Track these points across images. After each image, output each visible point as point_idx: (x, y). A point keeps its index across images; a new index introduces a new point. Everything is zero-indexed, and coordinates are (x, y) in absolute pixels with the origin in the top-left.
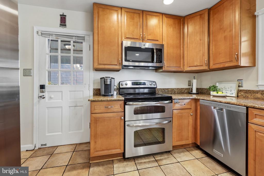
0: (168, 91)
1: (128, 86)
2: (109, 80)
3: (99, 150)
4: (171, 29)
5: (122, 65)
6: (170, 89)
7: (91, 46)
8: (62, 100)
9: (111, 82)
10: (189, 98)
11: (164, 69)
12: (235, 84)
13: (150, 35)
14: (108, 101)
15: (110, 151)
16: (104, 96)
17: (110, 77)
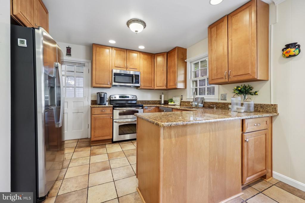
0: (145, 103)
1: (116, 99)
2: (103, 94)
3: (97, 136)
4: (146, 62)
5: (112, 85)
6: (147, 101)
7: (89, 70)
8: (68, 108)
9: (104, 95)
10: (153, 106)
11: (140, 88)
12: (180, 98)
13: (132, 65)
14: (102, 107)
15: (103, 137)
16: (100, 104)
17: (104, 93)
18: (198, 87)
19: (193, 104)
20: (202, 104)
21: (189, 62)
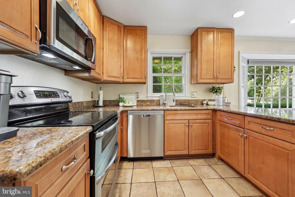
0: (79, 107)
11: (93, 73)
12: (135, 96)
18: (163, 84)
19: (166, 102)
20: (174, 102)
21: (150, 53)
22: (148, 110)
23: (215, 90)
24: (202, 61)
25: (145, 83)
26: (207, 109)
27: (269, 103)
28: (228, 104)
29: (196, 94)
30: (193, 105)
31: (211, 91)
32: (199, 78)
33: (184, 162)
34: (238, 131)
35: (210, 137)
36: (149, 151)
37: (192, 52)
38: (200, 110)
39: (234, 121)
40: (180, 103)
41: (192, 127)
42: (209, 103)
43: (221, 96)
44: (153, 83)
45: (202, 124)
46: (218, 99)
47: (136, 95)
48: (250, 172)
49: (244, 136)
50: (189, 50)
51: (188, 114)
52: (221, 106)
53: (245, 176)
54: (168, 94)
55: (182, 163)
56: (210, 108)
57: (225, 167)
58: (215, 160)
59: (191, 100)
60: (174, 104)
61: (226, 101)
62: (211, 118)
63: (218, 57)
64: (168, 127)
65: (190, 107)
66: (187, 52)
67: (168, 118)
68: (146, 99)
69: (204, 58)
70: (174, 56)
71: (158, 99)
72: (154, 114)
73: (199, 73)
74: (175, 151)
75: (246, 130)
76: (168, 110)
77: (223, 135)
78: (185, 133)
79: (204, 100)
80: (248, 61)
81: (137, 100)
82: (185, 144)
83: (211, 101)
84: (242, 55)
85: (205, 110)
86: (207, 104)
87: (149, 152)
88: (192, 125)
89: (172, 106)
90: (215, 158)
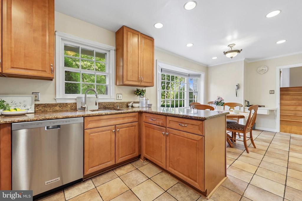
12: (30, 98)
18: (81, 82)
19: (86, 106)
20: (96, 105)
21: (61, 38)
22: (57, 119)
23: (139, 93)
24: (128, 62)
25: (51, 79)
26: (134, 112)
27: (169, 104)
28: (150, 106)
29: (121, 96)
30: (118, 108)
31: (136, 93)
32: (125, 80)
33: (111, 174)
34: (161, 130)
35: (137, 140)
36: (59, 178)
37: (117, 50)
38: (127, 113)
39: (158, 122)
40: (103, 106)
41: (119, 133)
42: (135, 105)
43: (145, 98)
44: (66, 80)
45: (129, 128)
46: (142, 101)
47: (34, 96)
48: (171, 165)
49: (166, 134)
50: (114, 48)
51: (114, 119)
52: (144, 107)
53: (167, 169)
54: (88, 96)
55: (107, 177)
56: (136, 111)
57: (150, 165)
58: (141, 161)
59: (117, 103)
60: (97, 107)
61: (148, 103)
62: (137, 120)
63: (142, 60)
64: (90, 137)
65: (115, 110)
66: (112, 50)
67: (90, 125)
68: (54, 102)
69: (130, 59)
70: (96, 50)
71: (73, 101)
72: (68, 123)
73: (125, 74)
74: (98, 165)
75: (167, 128)
76: (89, 116)
77: (148, 136)
78: (111, 141)
79: (130, 103)
80: (162, 69)
81: (35, 105)
82: (111, 154)
83: (135, 103)
84: (159, 64)
85: (132, 112)
86: (132, 107)
87: (59, 180)
88: (119, 131)
89: (93, 111)
90: (141, 160)
